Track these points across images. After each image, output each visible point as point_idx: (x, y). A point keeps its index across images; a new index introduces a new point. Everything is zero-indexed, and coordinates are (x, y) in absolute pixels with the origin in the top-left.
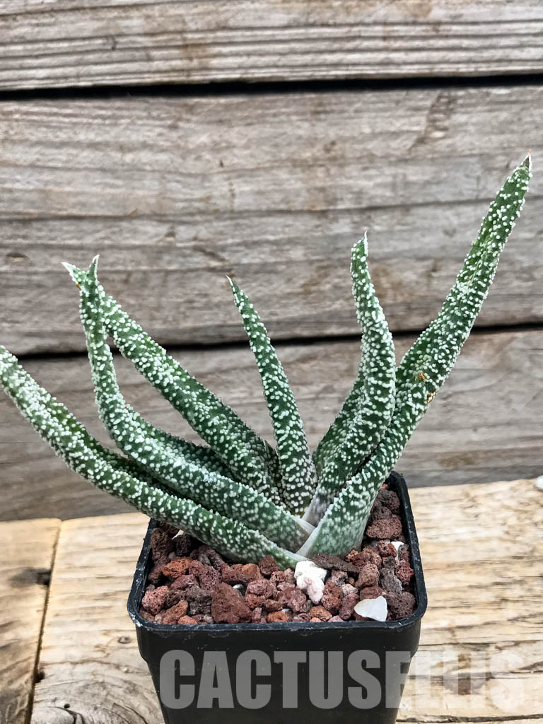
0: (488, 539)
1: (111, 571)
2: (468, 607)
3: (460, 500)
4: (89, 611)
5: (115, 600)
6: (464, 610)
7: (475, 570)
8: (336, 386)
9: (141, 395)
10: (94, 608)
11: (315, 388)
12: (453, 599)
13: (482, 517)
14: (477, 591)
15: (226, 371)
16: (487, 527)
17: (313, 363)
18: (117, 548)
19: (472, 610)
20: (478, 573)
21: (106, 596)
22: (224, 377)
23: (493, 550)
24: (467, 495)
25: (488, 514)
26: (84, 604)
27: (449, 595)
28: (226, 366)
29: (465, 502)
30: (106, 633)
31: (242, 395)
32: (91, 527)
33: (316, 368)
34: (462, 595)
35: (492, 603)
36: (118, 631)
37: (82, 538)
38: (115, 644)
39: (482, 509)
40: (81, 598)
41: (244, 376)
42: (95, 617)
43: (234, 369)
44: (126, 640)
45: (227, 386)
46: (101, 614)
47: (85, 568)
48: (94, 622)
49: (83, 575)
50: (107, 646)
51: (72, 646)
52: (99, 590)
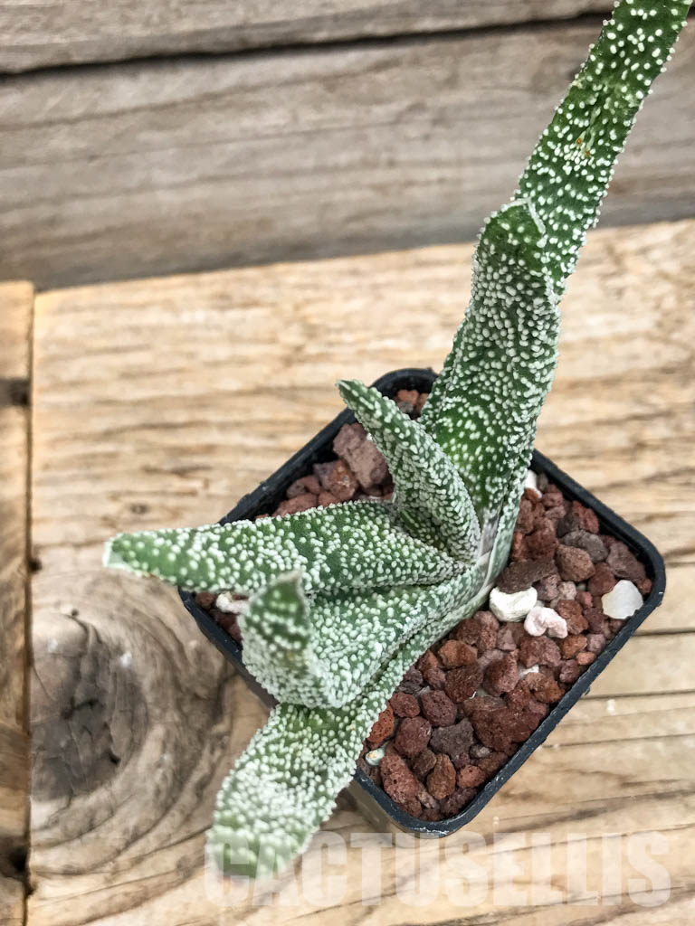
0: (631, 337)
1: (113, 391)
2: (591, 456)
3: (598, 261)
4: (89, 461)
5: (122, 442)
6: (583, 462)
7: (606, 393)
8: (429, 102)
9: (122, 127)
10: (94, 456)
11: (395, 107)
12: (571, 442)
13: (629, 294)
14: (605, 429)
15: (255, 89)
16: (631, 313)
17: (395, 71)
18: (116, 350)
19: (595, 462)
20: (610, 399)
21: (108, 435)
22: (250, 97)
23: (635, 357)
24: (610, 250)
25: (635, 288)
26: (80, 449)
27: (567, 436)
28: (253, 81)
29: (608, 267)
30: (115, 497)
31: (282, 122)
32: (77, 309)
33: (399, 79)
34: (585, 436)
35: (623, 451)
36: (130, 493)
37: (66, 328)
38: (127, 515)
39: (629, 280)
40: (77, 437)
41: (284, 94)
42: (98, 470)
43: (267, 85)
44: (143, 509)
45: (256, 108)
46: (105, 465)
47: (75, 384)
48: (97, 478)
49: (73, 397)
50: (118, 518)
51: (72, 518)
52: (99, 424)
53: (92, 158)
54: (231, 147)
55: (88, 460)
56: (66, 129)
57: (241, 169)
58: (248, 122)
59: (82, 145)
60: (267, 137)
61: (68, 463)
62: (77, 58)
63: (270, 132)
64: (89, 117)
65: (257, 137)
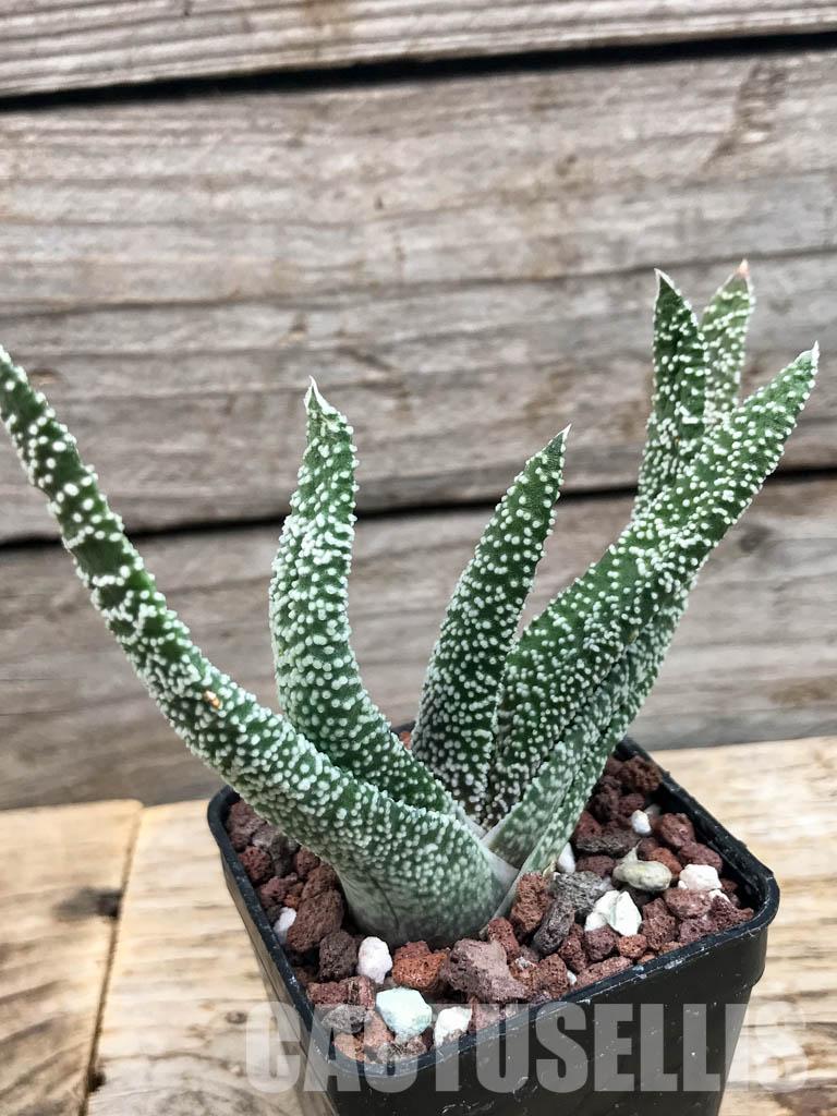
1: (219, 896)
3: (805, 766)
5: (224, 946)
10: (188, 961)
15: (402, 555)
19: (825, 963)
21: (208, 940)
22: (398, 565)
24: (818, 757)
26: (172, 954)
28: (401, 546)
29: (816, 770)
30: (208, 1005)
31: (430, 594)
36: (227, 1001)
38: (222, 1024)
40: (169, 942)
41: (433, 561)
42: (189, 976)
43: (416, 550)
44: (241, 1018)
45: (403, 578)
46: (199, 970)
47: (177, 890)
48: (190, 985)
49: (173, 902)
50: (208, 1028)
51: (150, 1028)
52: (200, 929)
53: (226, 635)
54: (377, 625)
55: (180, 967)
56: (202, 598)
57: (386, 653)
58: (395, 595)
59: (217, 618)
60: (416, 612)
61: (156, 970)
62: (223, 513)
63: (418, 606)
64: (228, 585)
65: (405, 612)
